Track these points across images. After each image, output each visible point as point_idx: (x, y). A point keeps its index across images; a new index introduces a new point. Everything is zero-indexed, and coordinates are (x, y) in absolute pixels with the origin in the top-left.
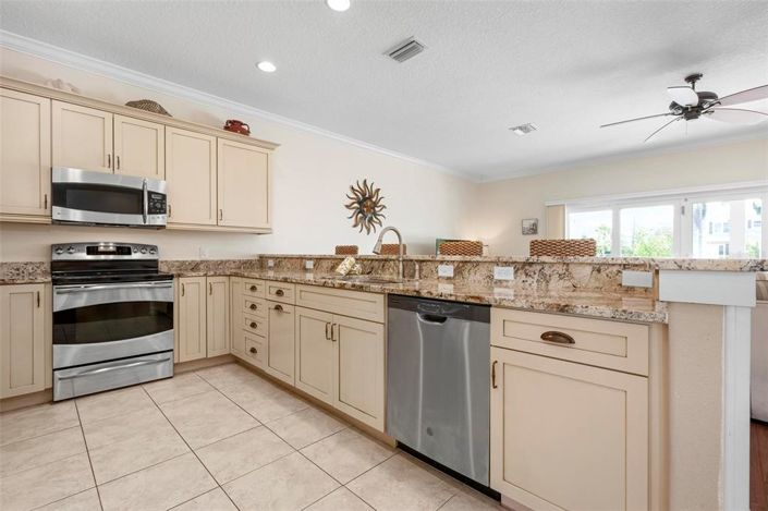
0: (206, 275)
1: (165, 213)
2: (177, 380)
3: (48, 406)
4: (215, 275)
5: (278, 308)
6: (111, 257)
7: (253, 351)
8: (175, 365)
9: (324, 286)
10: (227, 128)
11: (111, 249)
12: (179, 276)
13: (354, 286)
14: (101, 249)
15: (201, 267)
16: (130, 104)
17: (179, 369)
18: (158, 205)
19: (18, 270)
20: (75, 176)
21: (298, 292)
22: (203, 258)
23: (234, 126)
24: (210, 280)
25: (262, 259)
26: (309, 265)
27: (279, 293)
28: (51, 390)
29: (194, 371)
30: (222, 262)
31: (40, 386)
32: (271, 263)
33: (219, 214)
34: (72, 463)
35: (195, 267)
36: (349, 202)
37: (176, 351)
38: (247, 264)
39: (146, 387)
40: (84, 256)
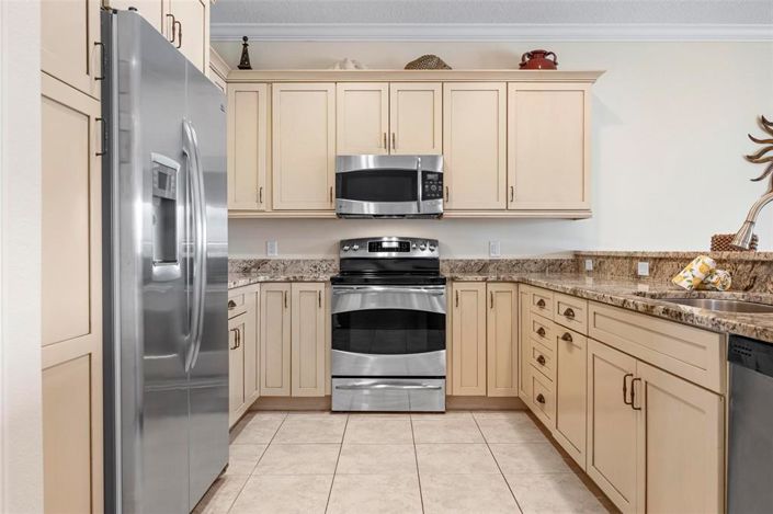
0: (485, 280)
1: (442, 197)
2: (450, 417)
3: (327, 414)
4: (498, 281)
5: (567, 337)
6: (394, 254)
7: (541, 399)
8: (447, 397)
9: (622, 307)
10: (523, 66)
11: (395, 245)
12: (453, 279)
13: (666, 311)
14: (385, 245)
15: (491, 268)
16: (411, 66)
17: (453, 405)
18: (434, 188)
19: (315, 267)
20: (368, 163)
21: (591, 315)
22: (494, 256)
23: (537, 60)
24: (491, 287)
25: (578, 260)
26: (643, 268)
27: (569, 314)
28: (329, 398)
29: (471, 410)
30: (518, 262)
31: (321, 392)
32: (589, 265)
33: (510, 194)
34: (319, 482)
35: (482, 268)
36: (755, 148)
37: (449, 378)
38: (554, 267)
39: (414, 417)
40: (365, 253)
